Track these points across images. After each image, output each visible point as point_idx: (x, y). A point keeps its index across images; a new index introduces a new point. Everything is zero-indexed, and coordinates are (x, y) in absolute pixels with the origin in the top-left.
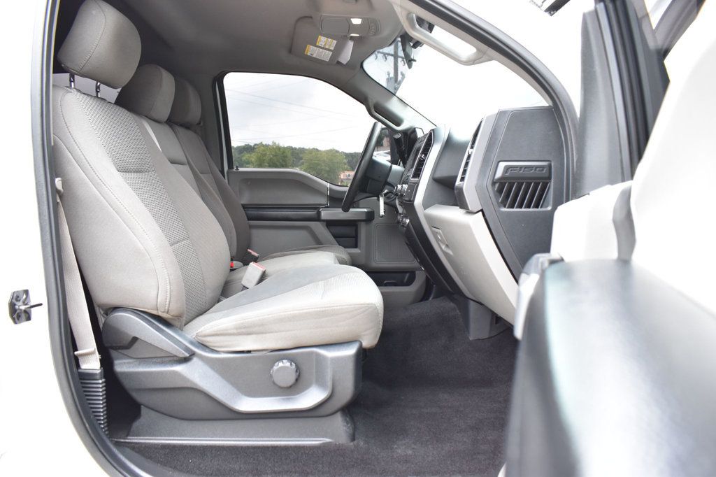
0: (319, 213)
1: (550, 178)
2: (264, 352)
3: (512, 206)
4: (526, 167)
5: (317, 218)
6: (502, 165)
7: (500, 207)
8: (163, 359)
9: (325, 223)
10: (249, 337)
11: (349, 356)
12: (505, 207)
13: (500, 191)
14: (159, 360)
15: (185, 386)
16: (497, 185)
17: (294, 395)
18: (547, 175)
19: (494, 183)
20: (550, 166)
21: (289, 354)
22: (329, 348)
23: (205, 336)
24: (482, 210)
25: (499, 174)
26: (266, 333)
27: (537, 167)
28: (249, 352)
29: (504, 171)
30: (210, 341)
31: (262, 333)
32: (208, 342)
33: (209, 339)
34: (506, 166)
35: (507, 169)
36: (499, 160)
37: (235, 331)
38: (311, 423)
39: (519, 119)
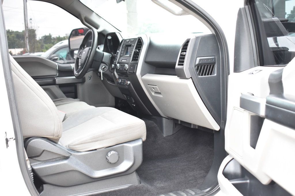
0: (55, 81)
1: (215, 63)
2: (103, 149)
3: (202, 75)
4: (207, 59)
5: (54, 83)
6: (198, 59)
7: (198, 76)
8: (56, 159)
9: (58, 86)
10: (97, 142)
11: (139, 145)
12: (199, 75)
13: (198, 69)
14: (54, 160)
15: (70, 169)
16: (196, 67)
17: (117, 166)
18: (214, 62)
19: (195, 66)
20: (215, 58)
21: (114, 148)
22: (130, 143)
23: (75, 145)
24: (191, 78)
25: (197, 62)
26: (104, 140)
27: (211, 59)
28: (96, 150)
29: (199, 61)
30: (77, 148)
31: (102, 140)
32: (76, 148)
33: (77, 146)
34: (200, 59)
35: (200, 60)
36: (197, 57)
37: (90, 141)
38: (123, 178)
39: (204, 39)
